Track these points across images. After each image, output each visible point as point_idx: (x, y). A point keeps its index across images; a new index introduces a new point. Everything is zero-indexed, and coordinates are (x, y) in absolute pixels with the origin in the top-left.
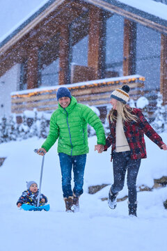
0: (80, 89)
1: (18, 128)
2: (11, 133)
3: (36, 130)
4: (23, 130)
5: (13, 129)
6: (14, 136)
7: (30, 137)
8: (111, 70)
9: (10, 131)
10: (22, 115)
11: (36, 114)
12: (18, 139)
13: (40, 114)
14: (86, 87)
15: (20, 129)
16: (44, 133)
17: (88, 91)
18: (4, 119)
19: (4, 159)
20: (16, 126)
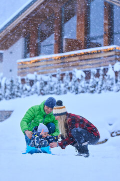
0: (70, 56)
1: (22, 88)
2: (17, 92)
3: (36, 89)
4: (26, 89)
5: (18, 88)
6: (19, 94)
7: (32, 94)
8: (94, 41)
9: (16, 90)
10: (25, 78)
11: (36, 76)
12: (23, 96)
13: (39, 77)
14: (76, 55)
15: (24, 88)
16: (42, 91)
17: (77, 58)
18: (12, 81)
19: (12, 111)
20: (21, 86)
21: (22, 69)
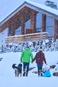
0: (27, 36)
2: (5, 50)
3: (13, 49)
4: (8, 49)
6: (5, 51)
7: (11, 51)
8: (38, 30)
10: (8, 44)
11: (13, 44)
12: (7, 52)
16: (15, 50)
17: (30, 37)
18: (2, 46)
19: (2, 58)
20: (6, 48)
21: (7, 41)
